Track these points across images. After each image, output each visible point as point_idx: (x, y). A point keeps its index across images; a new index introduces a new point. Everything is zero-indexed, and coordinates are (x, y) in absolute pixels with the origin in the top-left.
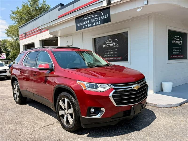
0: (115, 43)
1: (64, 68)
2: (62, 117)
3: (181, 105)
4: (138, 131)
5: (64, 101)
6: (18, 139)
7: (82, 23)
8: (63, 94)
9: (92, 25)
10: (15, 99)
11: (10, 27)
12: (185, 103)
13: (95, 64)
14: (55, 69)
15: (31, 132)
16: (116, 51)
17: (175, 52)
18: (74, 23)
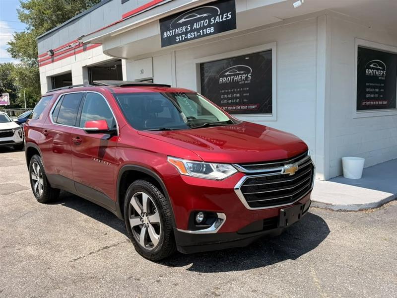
0: (245, 75)
1: (139, 130)
2: (136, 231)
3: (380, 204)
4: (294, 259)
5: (140, 198)
6: (47, 276)
7: (174, 30)
8: (138, 183)
9: (196, 36)
10: (36, 192)
11: (18, 37)
12: (389, 202)
13: (204, 121)
14: (119, 130)
15: (72, 261)
16: (246, 92)
17: (371, 93)
18: (156, 30)
